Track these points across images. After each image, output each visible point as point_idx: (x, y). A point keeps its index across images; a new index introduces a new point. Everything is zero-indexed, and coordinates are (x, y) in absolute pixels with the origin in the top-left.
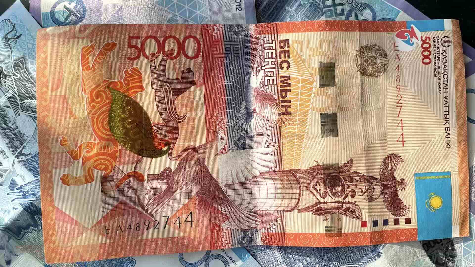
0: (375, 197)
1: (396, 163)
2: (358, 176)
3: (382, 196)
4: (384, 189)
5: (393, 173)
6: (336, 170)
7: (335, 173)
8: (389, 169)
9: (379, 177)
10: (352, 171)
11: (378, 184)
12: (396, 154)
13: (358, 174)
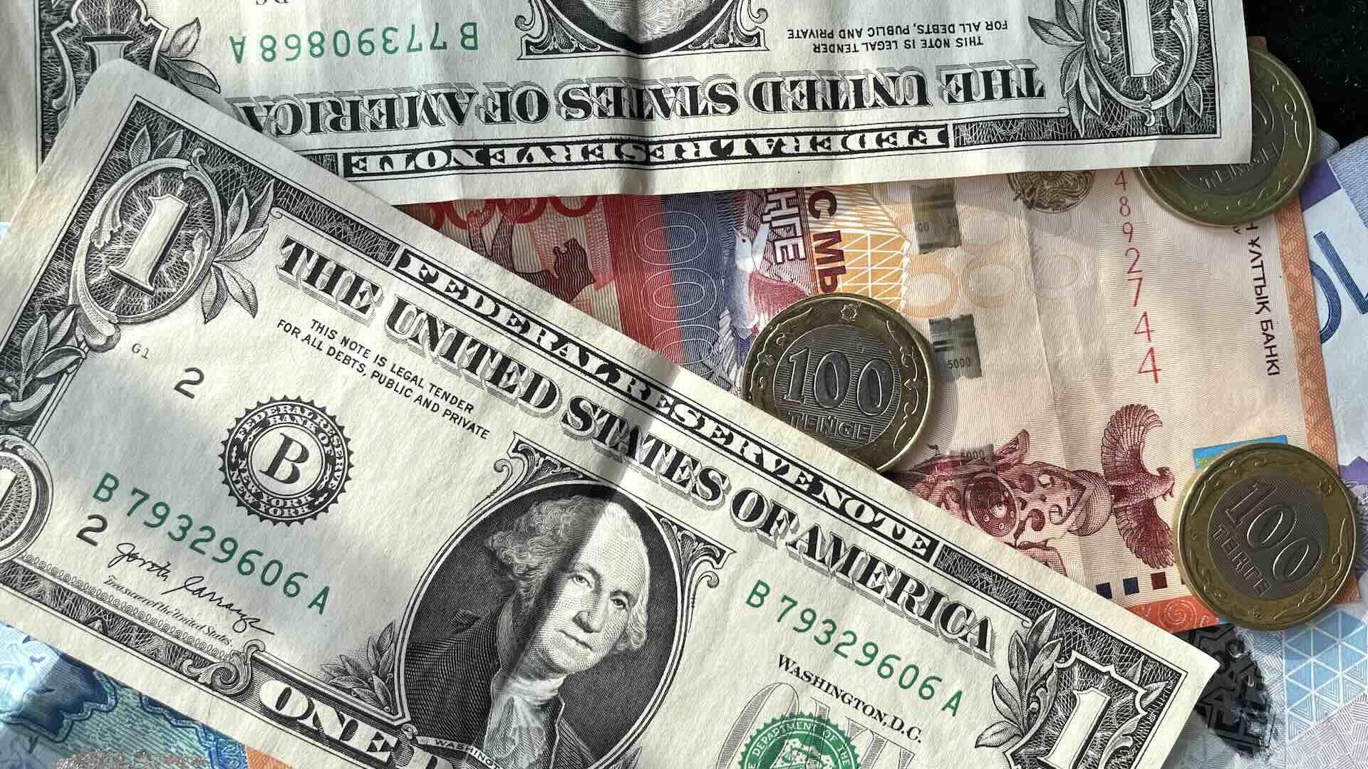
0: (1095, 523)
1: (1142, 428)
2: (1046, 472)
3: (1113, 518)
4: (1117, 500)
5: (1136, 454)
6: (987, 465)
7: (983, 471)
8: (1126, 447)
9: (1101, 471)
10: (1028, 460)
11: (1100, 486)
12: (1139, 405)
13: (1045, 469)
